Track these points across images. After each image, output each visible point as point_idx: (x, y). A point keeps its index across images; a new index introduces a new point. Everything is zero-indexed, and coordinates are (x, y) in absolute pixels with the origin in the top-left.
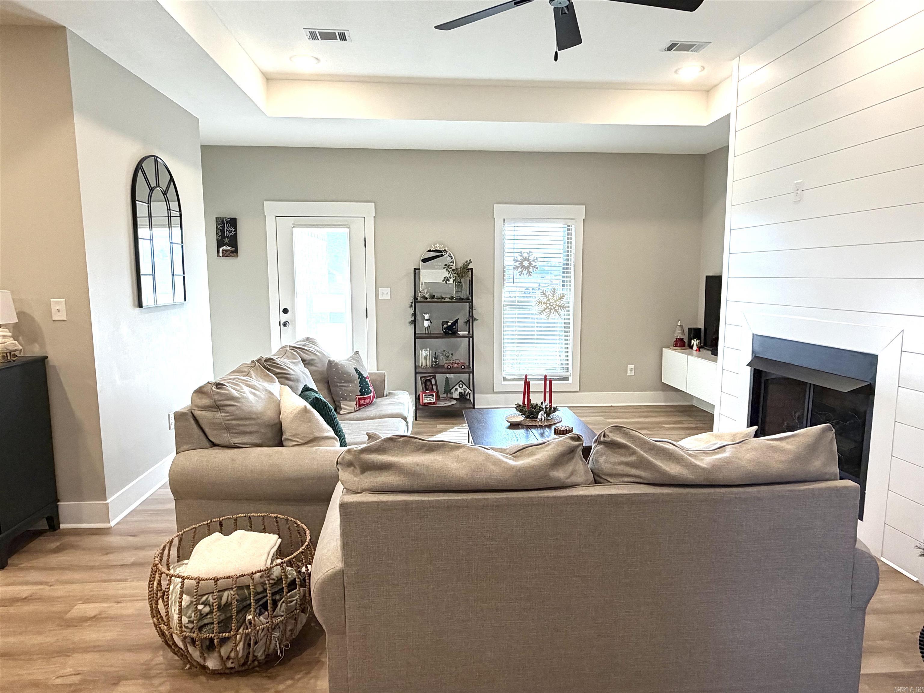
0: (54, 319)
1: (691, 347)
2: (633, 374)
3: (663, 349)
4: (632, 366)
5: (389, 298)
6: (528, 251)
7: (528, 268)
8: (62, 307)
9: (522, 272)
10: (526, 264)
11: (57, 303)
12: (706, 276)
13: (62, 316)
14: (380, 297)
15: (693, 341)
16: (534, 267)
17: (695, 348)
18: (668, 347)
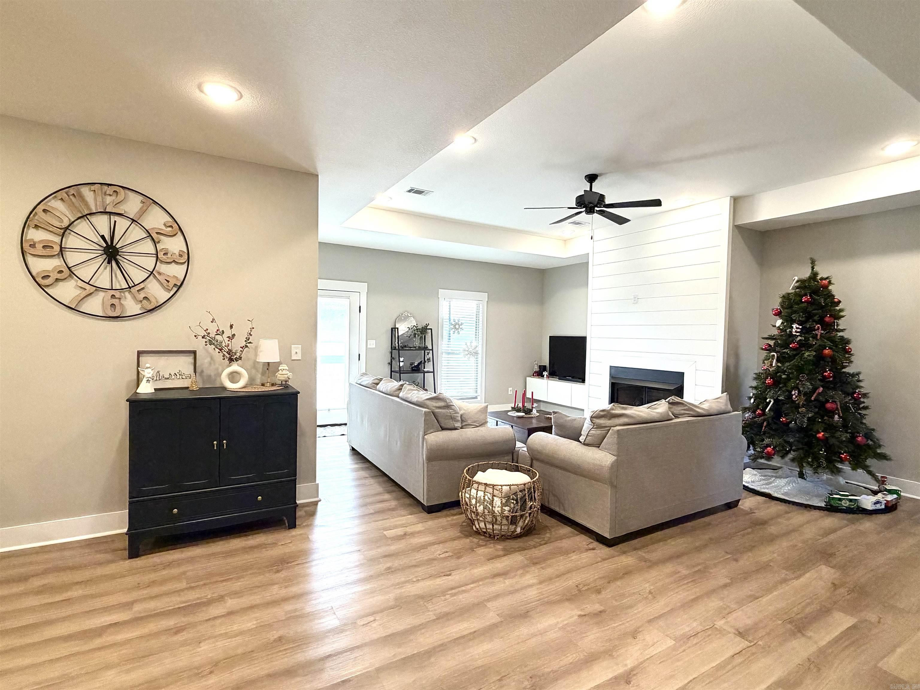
0: (292, 359)
1: (543, 376)
2: (511, 393)
3: (527, 378)
4: (511, 389)
5: (374, 347)
6: (458, 319)
7: (458, 329)
8: (299, 351)
9: (455, 331)
10: (457, 327)
11: (296, 348)
12: (550, 336)
13: (299, 357)
14: (369, 347)
15: (544, 373)
16: (461, 328)
17: (545, 376)
18: (530, 376)
